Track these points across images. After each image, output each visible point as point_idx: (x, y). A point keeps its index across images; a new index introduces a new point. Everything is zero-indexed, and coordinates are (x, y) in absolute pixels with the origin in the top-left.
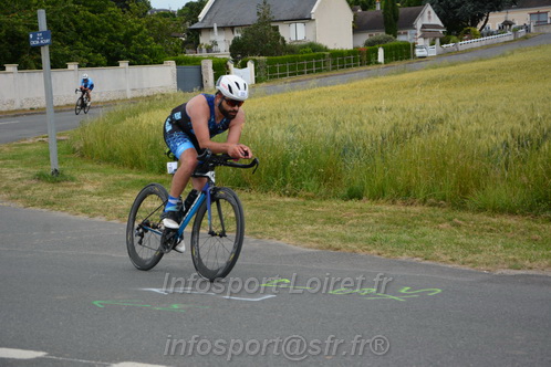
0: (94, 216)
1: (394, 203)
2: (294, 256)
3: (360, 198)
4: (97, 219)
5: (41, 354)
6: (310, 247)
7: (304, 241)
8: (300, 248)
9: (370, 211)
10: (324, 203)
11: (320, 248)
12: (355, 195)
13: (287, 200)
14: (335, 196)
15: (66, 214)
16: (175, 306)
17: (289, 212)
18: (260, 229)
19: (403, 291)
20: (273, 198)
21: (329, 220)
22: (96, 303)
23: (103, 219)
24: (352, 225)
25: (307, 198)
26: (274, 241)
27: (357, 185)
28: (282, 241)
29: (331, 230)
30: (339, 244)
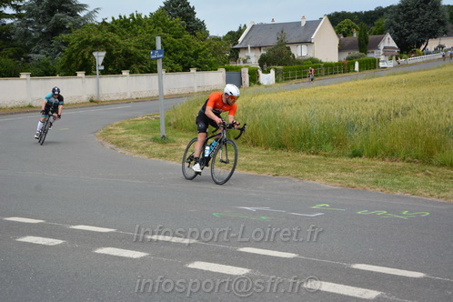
1: (383, 159)
2: (328, 191)
3: (361, 156)
6: (335, 186)
7: (331, 182)
8: (329, 186)
9: (368, 164)
10: (338, 159)
11: (341, 186)
12: (356, 154)
13: (313, 157)
14: (343, 155)
15: (174, 163)
16: (264, 218)
17: (316, 164)
18: (300, 174)
19: (404, 213)
20: (302, 156)
21: (343, 170)
22: (214, 214)
24: (359, 173)
25: (325, 155)
26: (311, 182)
27: (358, 147)
28: (317, 182)
29: (346, 176)
30: (354, 184)
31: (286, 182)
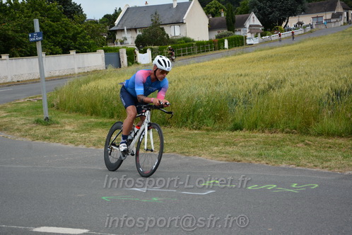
0: (77, 145)
1: (263, 132)
2: (214, 166)
3: (241, 130)
4: (80, 146)
5: (85, 231)
6: (221, 160)
7: (217, 157)
8: (215, 161)
9: (250, 137)
10: (220, 133)
11: (227, 161)
12: (237, 128)
13: (196, 132)
14: (225, 128)
15: (60, 144)
16: (155, 199)
17: (200, 139)
18: (186, 150)
19: (294, 186)
20: (186, 131)
21: (226, 144)
22: (104, 198)
23: (84, 147)
24: (242, 146)
25: (208, 130)
26: (197, 157)
27: (238, 121)
28: (203, 157)
29: (231, 149)
30: (239, 158)
31: (173, 158)
